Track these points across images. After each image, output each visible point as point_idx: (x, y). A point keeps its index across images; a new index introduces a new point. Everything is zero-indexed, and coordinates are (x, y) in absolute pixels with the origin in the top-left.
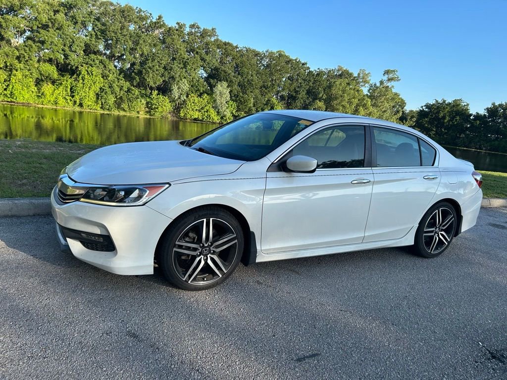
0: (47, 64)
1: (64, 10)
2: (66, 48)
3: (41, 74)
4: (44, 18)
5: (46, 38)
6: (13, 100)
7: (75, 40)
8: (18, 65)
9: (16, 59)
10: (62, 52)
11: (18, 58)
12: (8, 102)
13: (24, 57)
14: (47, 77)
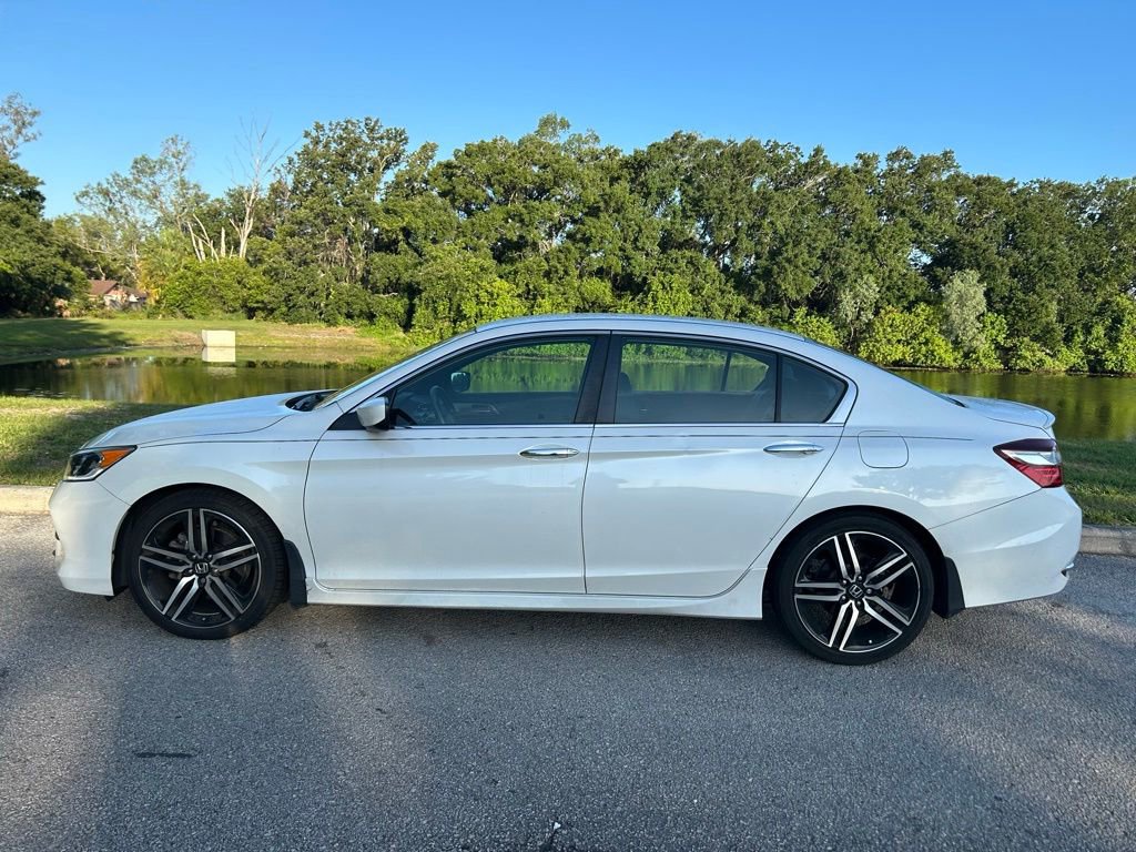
0: (595, 279)
1: (630, 174)
2: (628, 246)
3: (584, 299)
4: (593, 195)
5: (593, 230)
6: (535, 351)
7: (643, 227)
8: (547, 287)
9: (544, 276)
10: (620, 253)
11: (547, 274)
12: (527, 355)
13: (556, 272)
14: (593, 303)
